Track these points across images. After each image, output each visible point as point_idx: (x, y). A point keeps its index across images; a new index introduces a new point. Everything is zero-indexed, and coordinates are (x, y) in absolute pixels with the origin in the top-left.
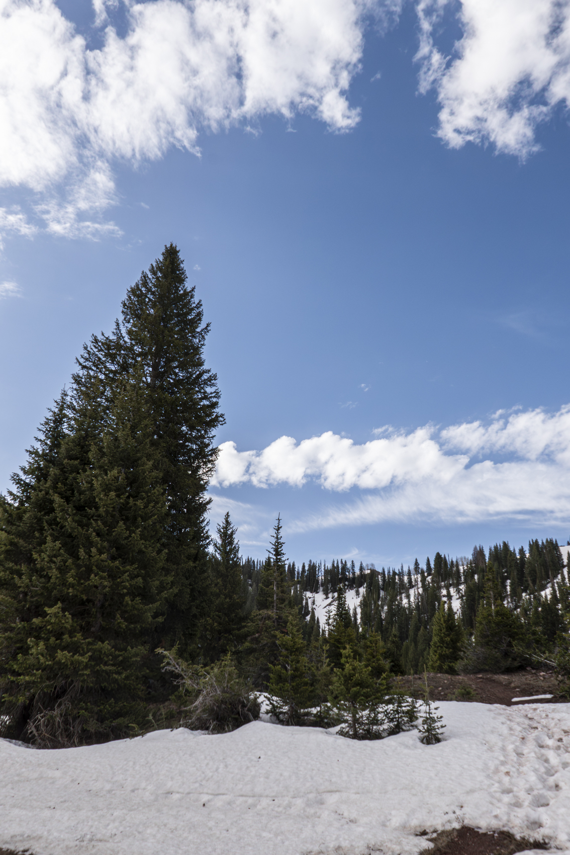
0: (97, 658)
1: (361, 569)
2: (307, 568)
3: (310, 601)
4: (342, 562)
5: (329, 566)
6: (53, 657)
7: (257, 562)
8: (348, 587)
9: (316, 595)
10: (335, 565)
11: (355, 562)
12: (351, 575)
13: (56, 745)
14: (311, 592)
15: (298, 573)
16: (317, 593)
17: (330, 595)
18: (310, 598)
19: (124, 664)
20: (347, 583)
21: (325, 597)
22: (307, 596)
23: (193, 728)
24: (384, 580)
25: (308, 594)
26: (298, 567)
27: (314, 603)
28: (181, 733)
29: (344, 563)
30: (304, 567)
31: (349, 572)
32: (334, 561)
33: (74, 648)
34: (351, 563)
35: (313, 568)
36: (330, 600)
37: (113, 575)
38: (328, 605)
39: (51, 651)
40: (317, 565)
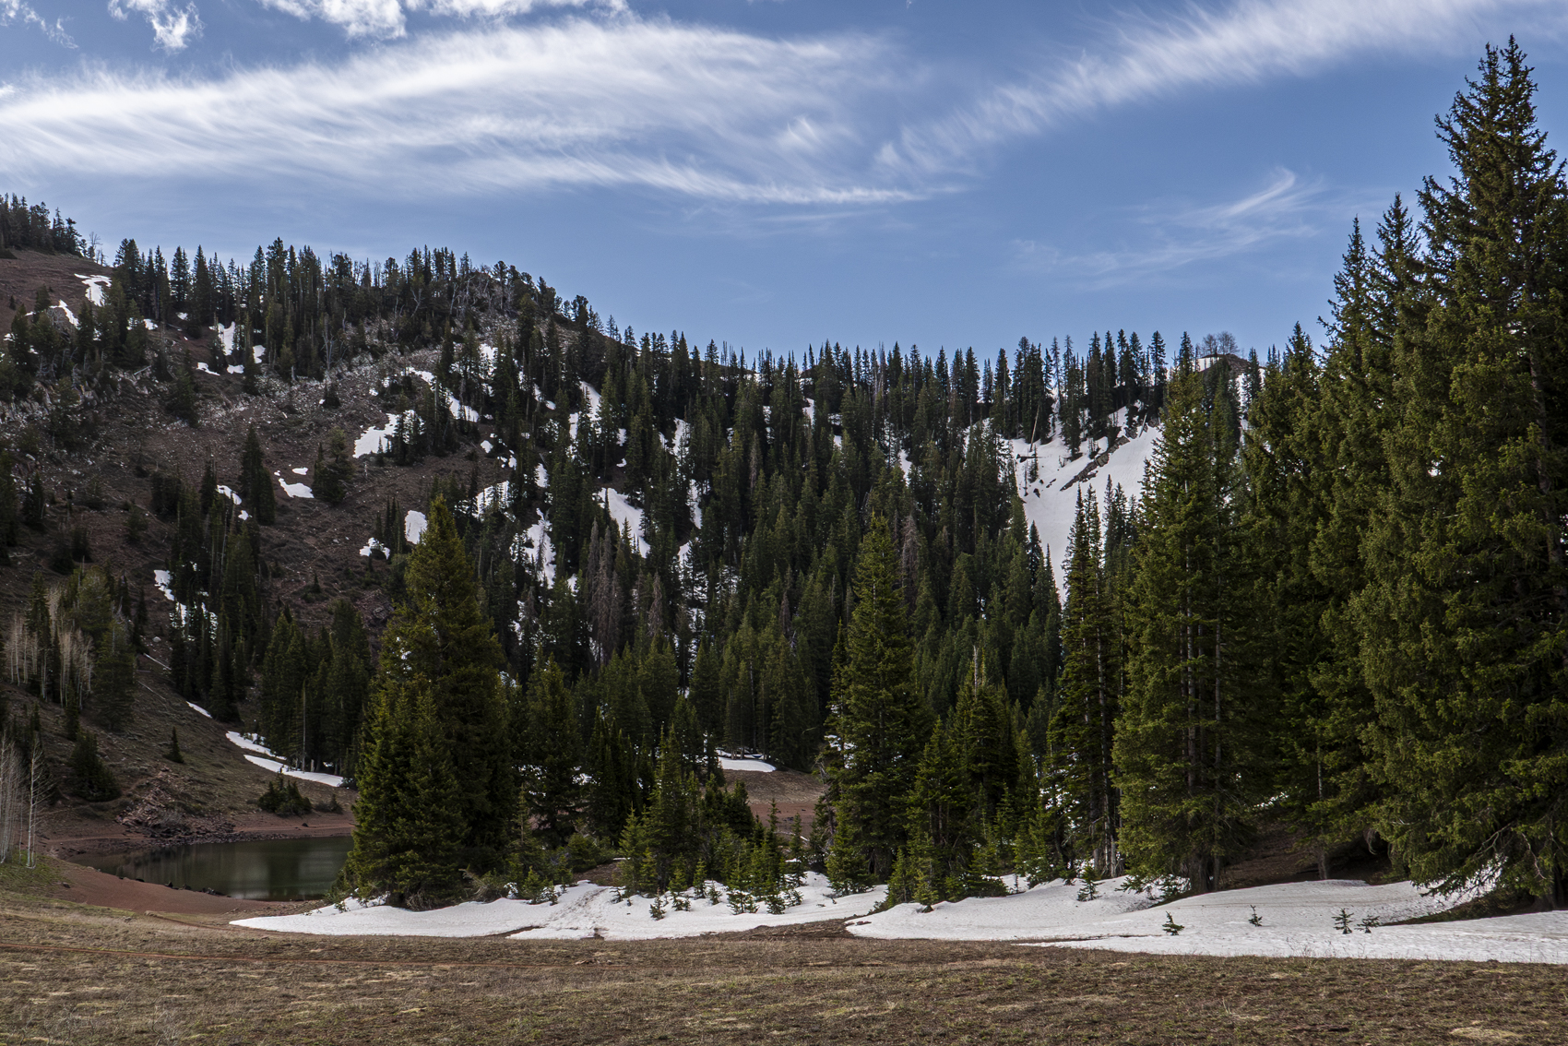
0: (434, 871)
1: (1186, 354)
2: (1011, 366)
3: (1021, 471)
4: (1122, 340)
5: (1082, 355)
6: (413, 873)
7: (858, 358)
8: (1141, 417)
9: (1042, 450)
10: (1103, 351)
11: (1163, 336)
12: (1153, 380)
13: (421, 910)
14: (1028, 441)
15: (988, 382)
16: (1046, 441)
17: (1084, 448)
18: (1023, 459)
19: (447, 872)
20: (1138, 404)
21: (1067, 452)
22: (1015, 454)
23: (479, 901)
24: (1254, 390)
25: (1019, 447)
26: (987, 364)
27: (1033, 474)
28: (473, 903)
29: (1128, 342)
30: (1002, 361)
31: (1145, 370)
32: (1096, 340)
33: (422, 868)
34: (1150, 341)
35: (1032, 365)
36: (1084, 462)
37: (434, 831)
38: (1076, 479)
39: (412, 871)
40: (1043, 357)
